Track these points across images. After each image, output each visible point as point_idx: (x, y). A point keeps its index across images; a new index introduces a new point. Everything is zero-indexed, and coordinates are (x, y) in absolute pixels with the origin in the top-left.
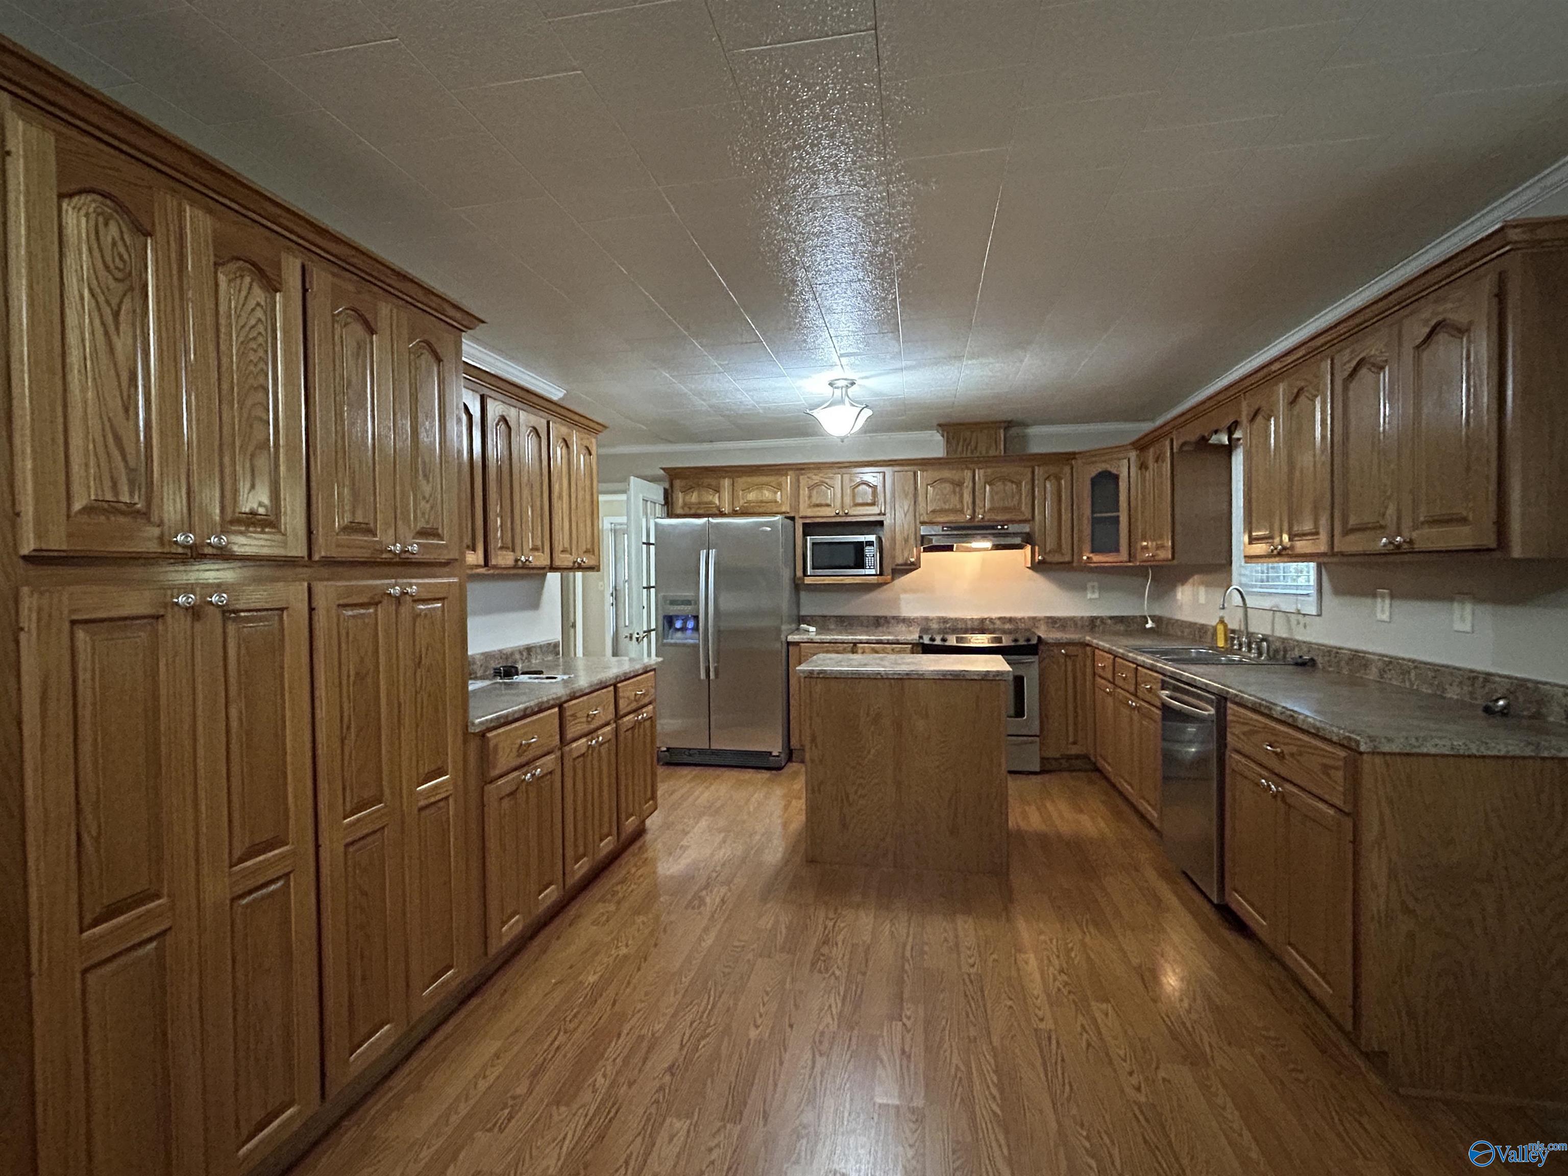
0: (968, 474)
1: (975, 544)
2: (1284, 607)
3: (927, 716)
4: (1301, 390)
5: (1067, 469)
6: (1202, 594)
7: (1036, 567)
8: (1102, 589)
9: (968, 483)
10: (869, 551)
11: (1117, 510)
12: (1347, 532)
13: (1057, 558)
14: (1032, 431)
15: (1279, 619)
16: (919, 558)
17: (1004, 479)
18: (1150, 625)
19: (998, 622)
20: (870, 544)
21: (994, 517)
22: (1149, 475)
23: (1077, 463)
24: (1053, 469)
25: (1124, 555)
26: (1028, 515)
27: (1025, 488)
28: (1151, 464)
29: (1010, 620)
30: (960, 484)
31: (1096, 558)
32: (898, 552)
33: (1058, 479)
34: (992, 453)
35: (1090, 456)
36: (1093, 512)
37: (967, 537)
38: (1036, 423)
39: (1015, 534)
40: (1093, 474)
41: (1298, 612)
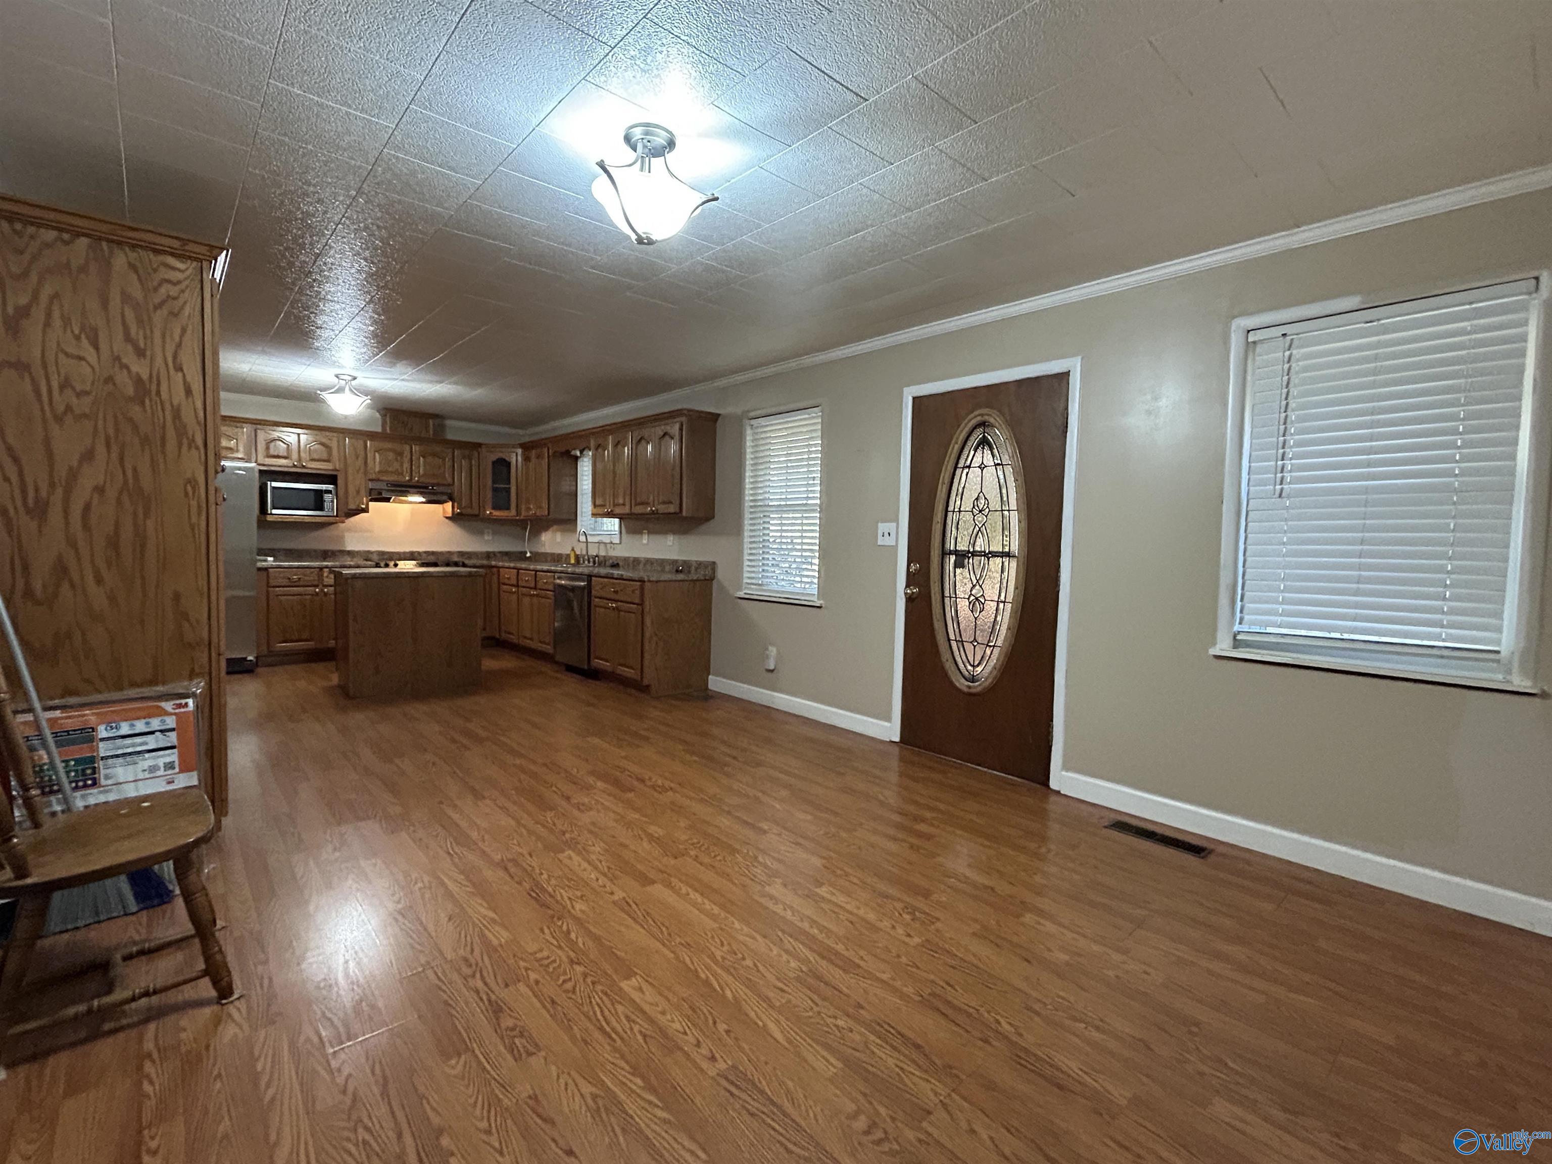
0: (407, 448)
1: (411, 498)
2: (605, 541)
3: (433, 598)
4: (619, 442)
5: (476, 454)
6: (559, 537)
7: (454, 518)
8: (495, 533)
9: (407, 453)
10: (327, 497)
11: (509, 483)
12: (636, 505)
13: (469, 511)
14: (449, 423)
15: (602, 546)
16: (367, 505)
17: (434, 455)
18: (528, 555)
19: (424, 555)
20: (329, 492)
21: (427, 481)
22: (531, 465)
23: (483, 450)
24: (467, 452)
25: (513, 512)
26: (450, 480)
27: (448, 463)
28: (533, 460)
29: (433, 553)
30: (400, 454)
31: (497, 513)
32: (350, 500)
33: (470, 459)
34: (423, 435)
35: (492, 447)
36: (494, 482)
37: (405, 493)
38: (451, 418)
39: (443, 493)
40: (494, 459)
41: (611, 543)
